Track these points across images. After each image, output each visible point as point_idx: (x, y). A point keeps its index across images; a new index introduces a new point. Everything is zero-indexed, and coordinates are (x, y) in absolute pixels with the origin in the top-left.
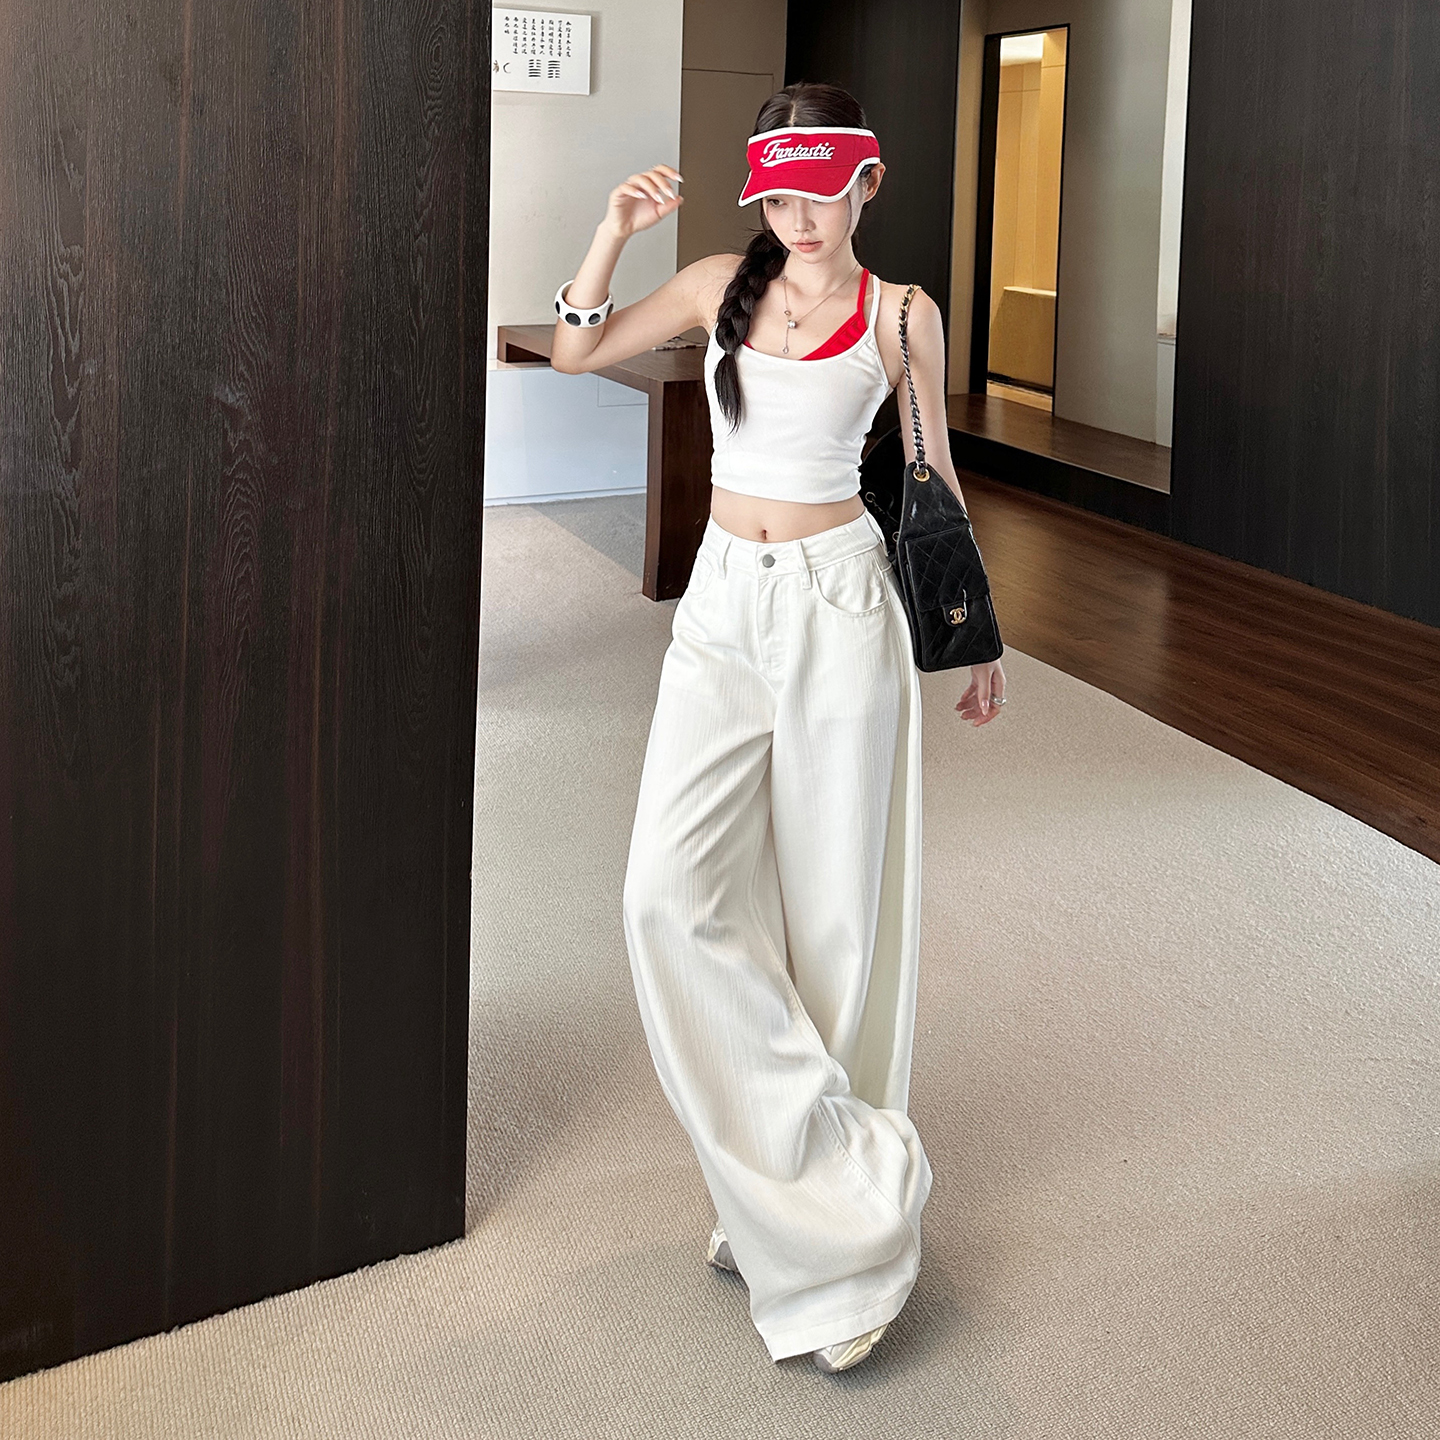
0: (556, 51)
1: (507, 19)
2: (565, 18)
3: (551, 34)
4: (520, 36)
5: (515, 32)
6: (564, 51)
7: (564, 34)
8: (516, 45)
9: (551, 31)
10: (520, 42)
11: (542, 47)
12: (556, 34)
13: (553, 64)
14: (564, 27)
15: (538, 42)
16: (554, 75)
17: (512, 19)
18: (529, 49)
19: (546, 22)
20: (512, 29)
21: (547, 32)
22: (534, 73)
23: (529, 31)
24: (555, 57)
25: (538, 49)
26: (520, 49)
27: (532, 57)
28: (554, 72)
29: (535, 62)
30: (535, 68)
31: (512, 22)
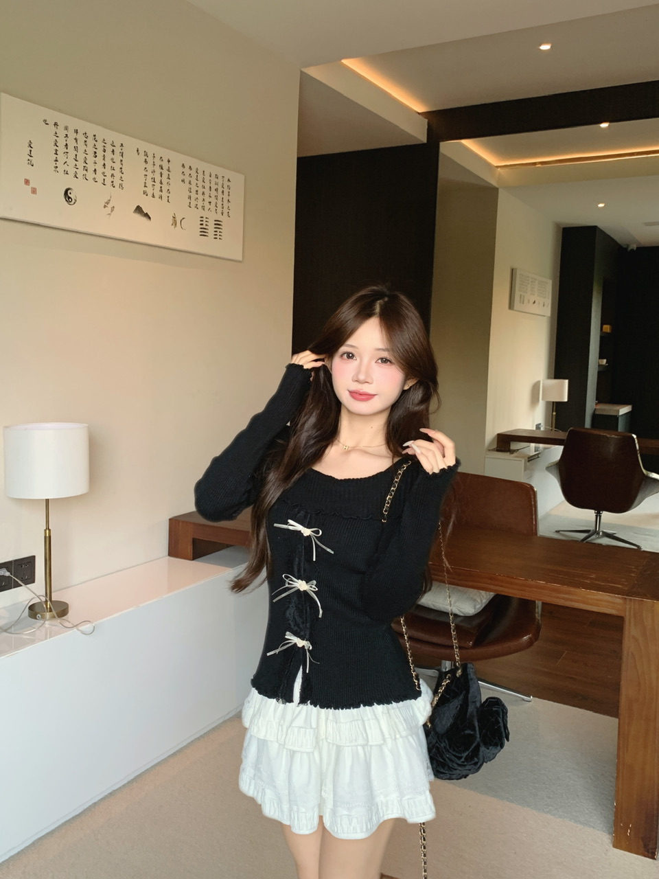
0: (219, 210)
1: (183, 166)
2: (228, 174)
3: (216, 190)
4: (194, 189)
5: (190, 183)
6: (226, 211)
7: (226, 191)
8: (190, 198)
9: (216, 187)
10: (193, 195)
11: (210, 202)
12: (220, 190)
13: (218, 224)
14: (226, 183)
15: (207, 199)
16: (218, 237)
17: (187, 167)
18: (200, 204)
19: (213, 176)
20: (187, 179)
21: (214, 187)
22: (204, 233)
23: (200, 183)
24: (219, 217)
25: (207, 206)
26: (193, 203)
27: (200, 212)
28: (218, 233)
29: (204, 219)
30: (204, 226)
31: (187, 171)
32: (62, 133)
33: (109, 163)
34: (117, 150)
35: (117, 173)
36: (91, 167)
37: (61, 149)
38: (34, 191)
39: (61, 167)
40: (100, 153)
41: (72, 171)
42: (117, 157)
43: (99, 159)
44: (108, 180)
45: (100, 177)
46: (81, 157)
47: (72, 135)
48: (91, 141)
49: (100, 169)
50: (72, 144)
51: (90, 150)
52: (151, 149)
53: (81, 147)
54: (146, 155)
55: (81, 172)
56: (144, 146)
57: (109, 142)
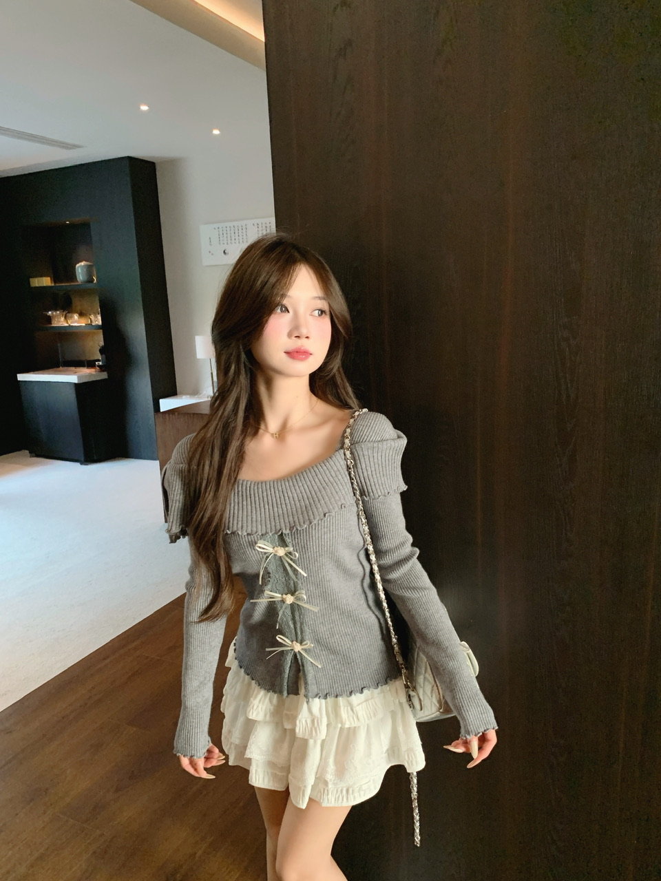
32: (221, 230)
33: (240, 234)
34: (244, 228)
35: (245, 237)
36: (233, 238)
37: (221, 236)
38: (212, 254)
39: (222, 242)
40: (237, 232)
41: (225, 242)
42: (244, 230)
43: (237, 234)
44: (241, 241)
45: (237, 241)
46: (229, 236)
47: (225, 229)
48: (232, 228)
49: (237, 238)
50: (225, 232)
51: (233, 232)
52: (259, 221)
53: (229, 232)
54: (258, 224)
55: (229, 241)
56: (255, 221)
57: (240, 226)
